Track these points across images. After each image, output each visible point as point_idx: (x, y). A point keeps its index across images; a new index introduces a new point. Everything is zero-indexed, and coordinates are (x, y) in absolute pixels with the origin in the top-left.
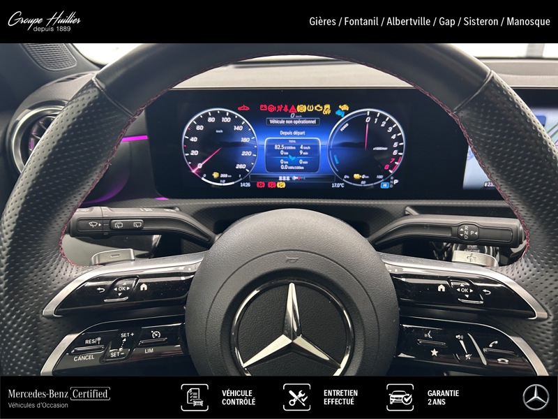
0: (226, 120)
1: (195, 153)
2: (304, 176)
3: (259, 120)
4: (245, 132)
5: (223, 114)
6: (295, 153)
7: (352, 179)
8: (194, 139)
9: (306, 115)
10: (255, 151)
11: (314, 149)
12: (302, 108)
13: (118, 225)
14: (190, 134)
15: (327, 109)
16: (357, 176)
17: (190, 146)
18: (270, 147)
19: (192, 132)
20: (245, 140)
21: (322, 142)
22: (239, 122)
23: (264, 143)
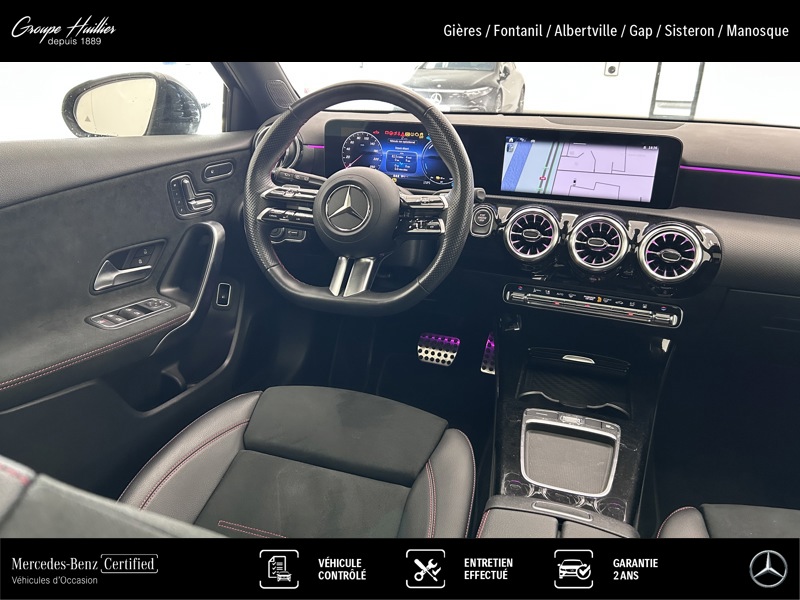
0: (367, 139)
1: (348, 157)
2: (408, 175)
3: (384, 139)
4: (376, 147)
5: (366, 136)
6: (403, 161)
7: (435, 179)
8: (348, 149)
9: (410, 138)
10: (381, 158)
11: (414, 159)
12: (408, 134)
13: (297, 177)
14: (347, 146)
15: (421, 136)
16: (438, 178)
17: (346, 153)
18: (389, 156)
19: (348, 145)
20: (376, 151)
21: (419, 156)
22: (372, 140)
23: (386, 153)
